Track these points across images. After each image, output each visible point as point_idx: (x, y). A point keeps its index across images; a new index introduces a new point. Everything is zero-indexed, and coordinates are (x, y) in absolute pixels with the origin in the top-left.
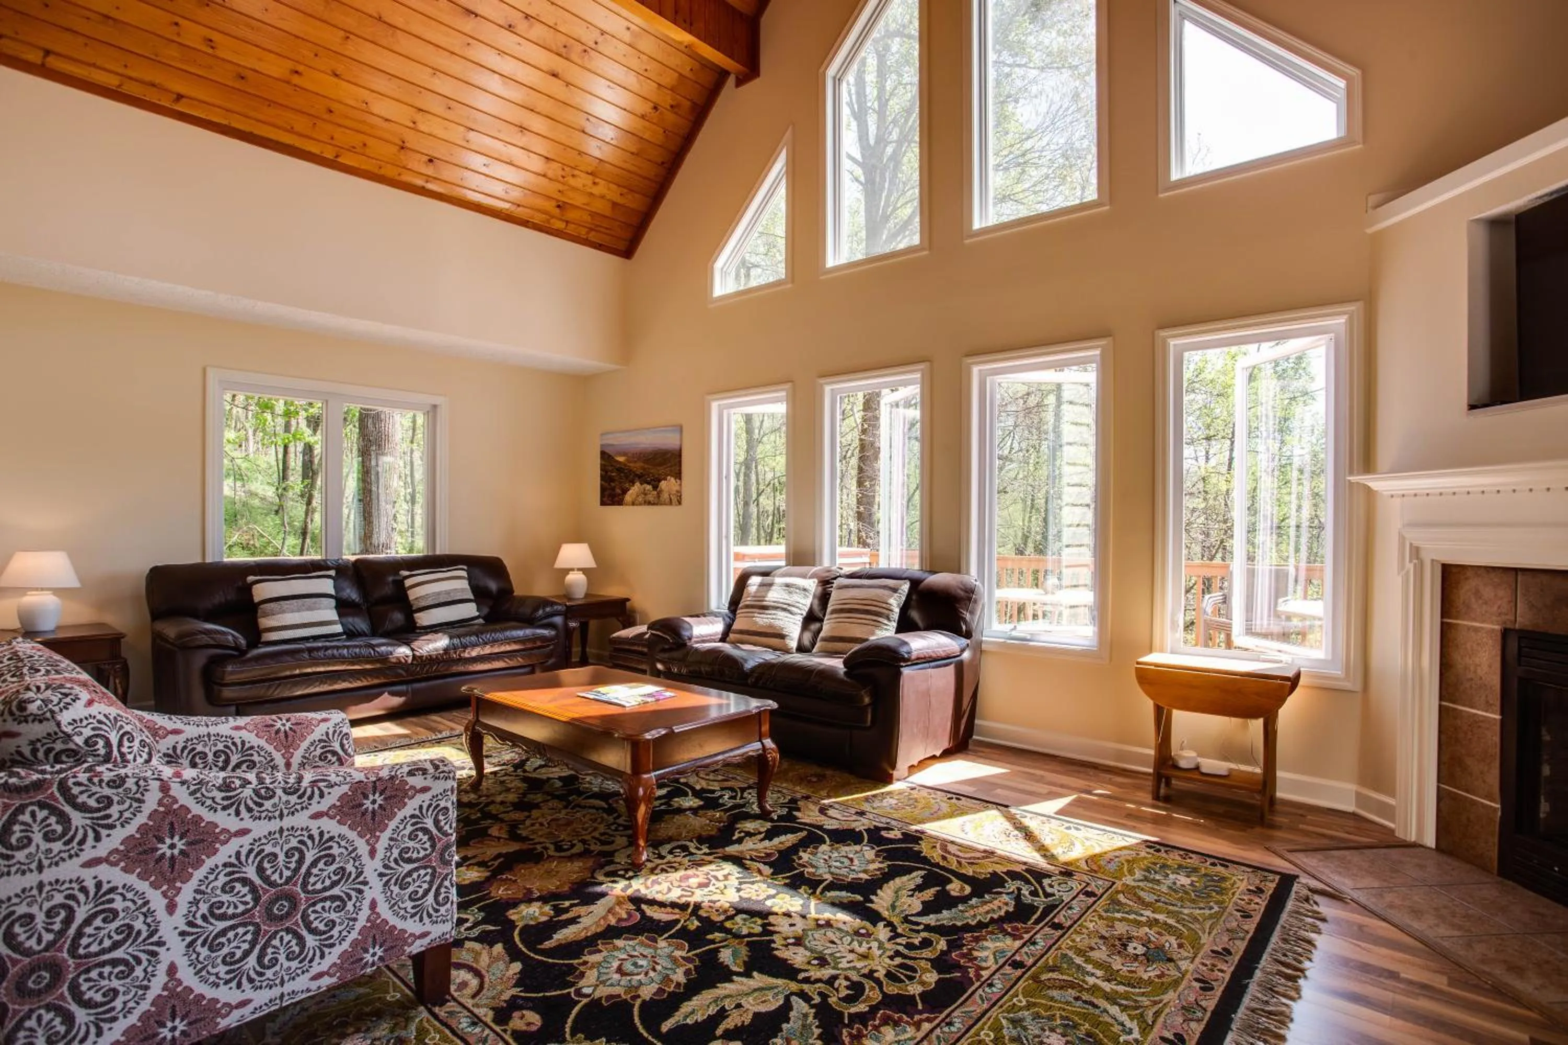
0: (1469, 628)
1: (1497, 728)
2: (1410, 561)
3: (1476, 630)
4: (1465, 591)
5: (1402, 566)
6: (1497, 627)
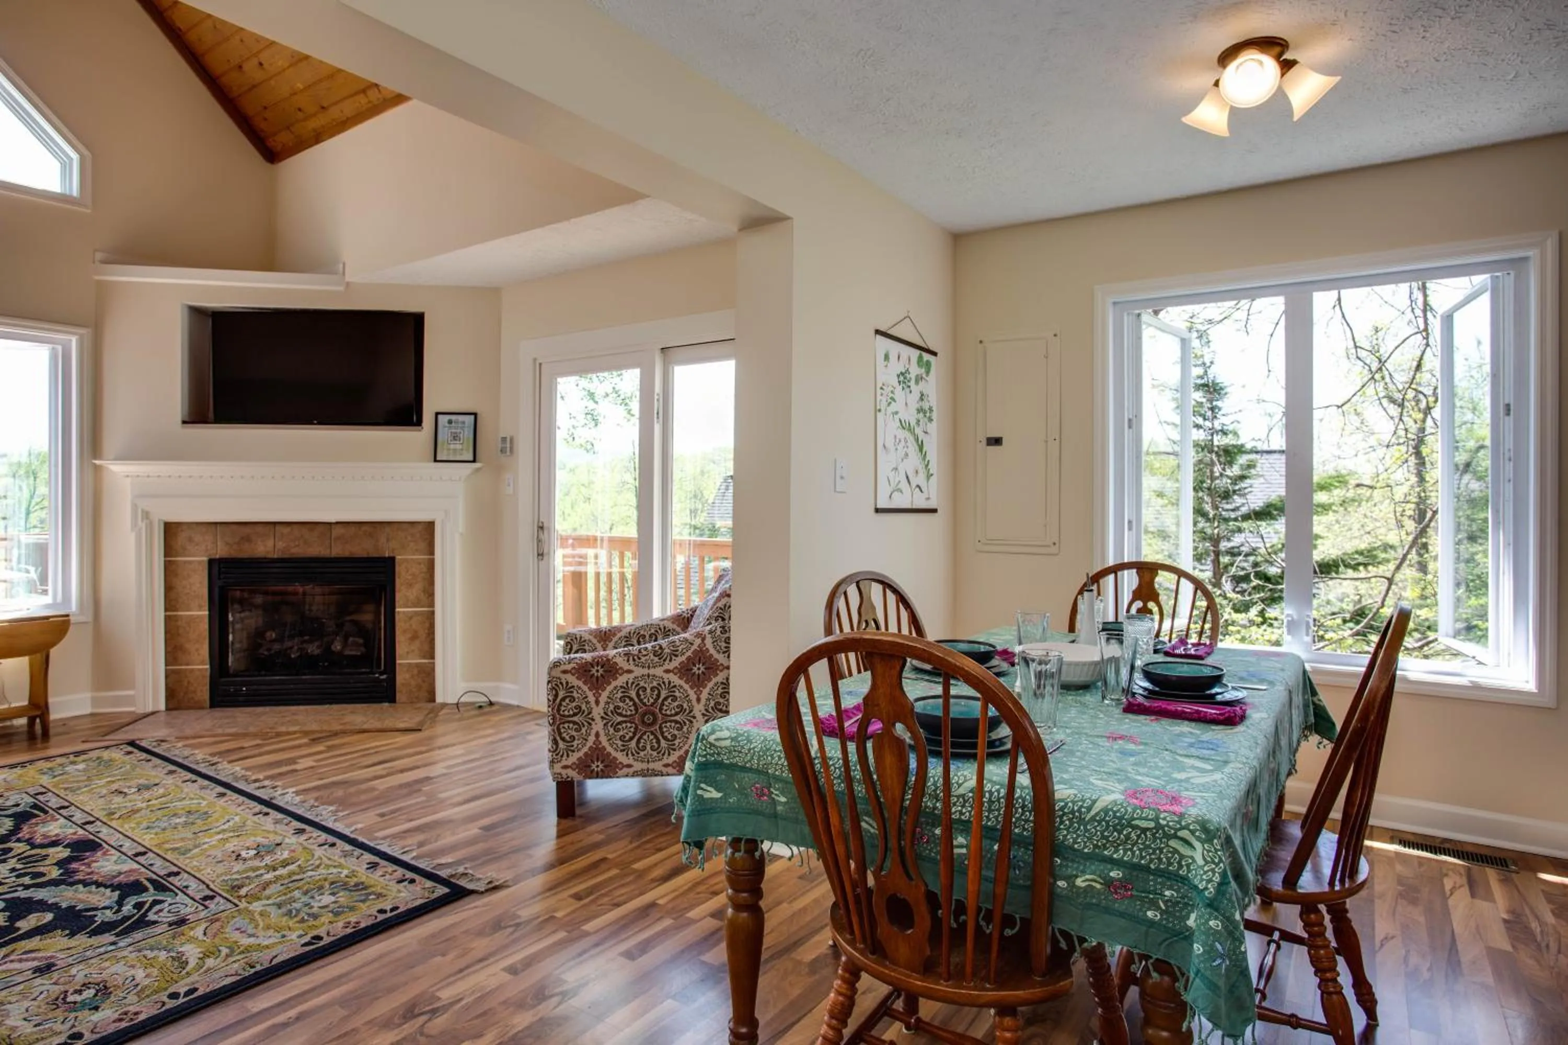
0: (185, 562)
1: (207, 620)
2: (142, 521)
3: (190, 562)
4: (182, 538)
5: (134, 524)
6: (205, 559)
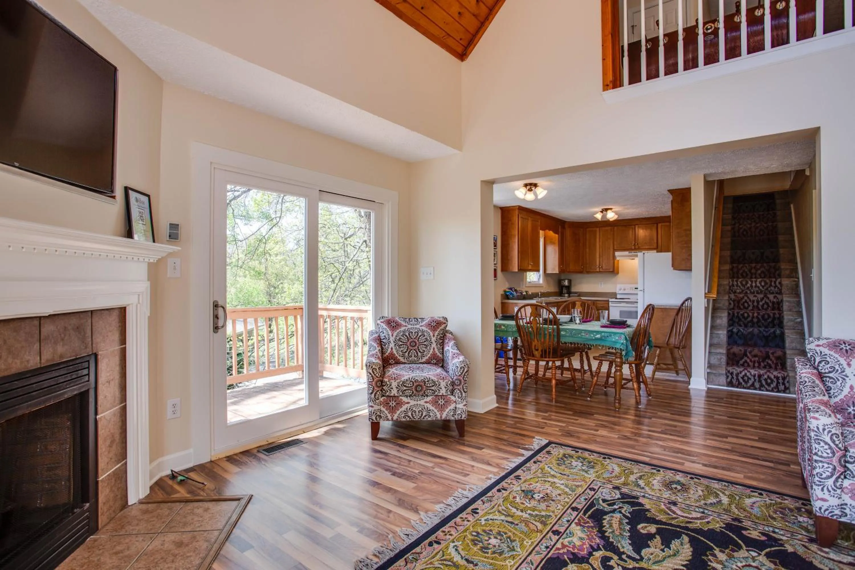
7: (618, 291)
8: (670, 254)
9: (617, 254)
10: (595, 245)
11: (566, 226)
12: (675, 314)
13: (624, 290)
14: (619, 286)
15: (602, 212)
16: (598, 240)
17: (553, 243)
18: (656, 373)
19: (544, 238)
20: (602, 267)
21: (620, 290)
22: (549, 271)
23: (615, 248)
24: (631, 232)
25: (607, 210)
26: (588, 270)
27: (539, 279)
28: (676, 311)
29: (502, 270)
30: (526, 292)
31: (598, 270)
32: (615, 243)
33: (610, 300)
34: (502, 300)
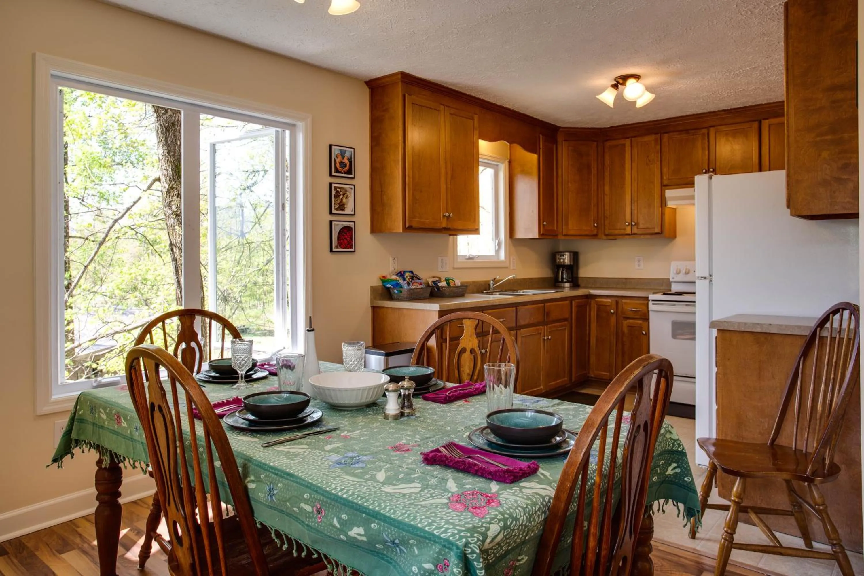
7: (672, 277)
8: (781, 175)
9: (669, 193)
10: (623, 178)
11: (560, 138)
12: (798, 351)
13: (687, 273)
14: (674, 266)
15: (615, 86)
16: (628, 166)
17: (525, 172)
18: (741, 527)
19: (510, 162)
20: (637, 224)
21: (678, 273)
22: (520, 234)
23: (665, 182)
24: (699, 144)
25: (625, 78)
26: (607, 233)
27: (497, 251)
28: (800, 344)
29: (374, 230)
30: (447, 281)
31: (628, 230)
32: (665, 170)
33: (651, 297)
34: (372, 302)
